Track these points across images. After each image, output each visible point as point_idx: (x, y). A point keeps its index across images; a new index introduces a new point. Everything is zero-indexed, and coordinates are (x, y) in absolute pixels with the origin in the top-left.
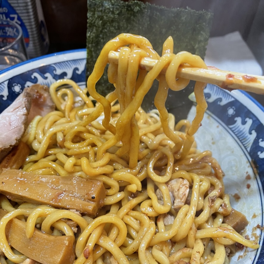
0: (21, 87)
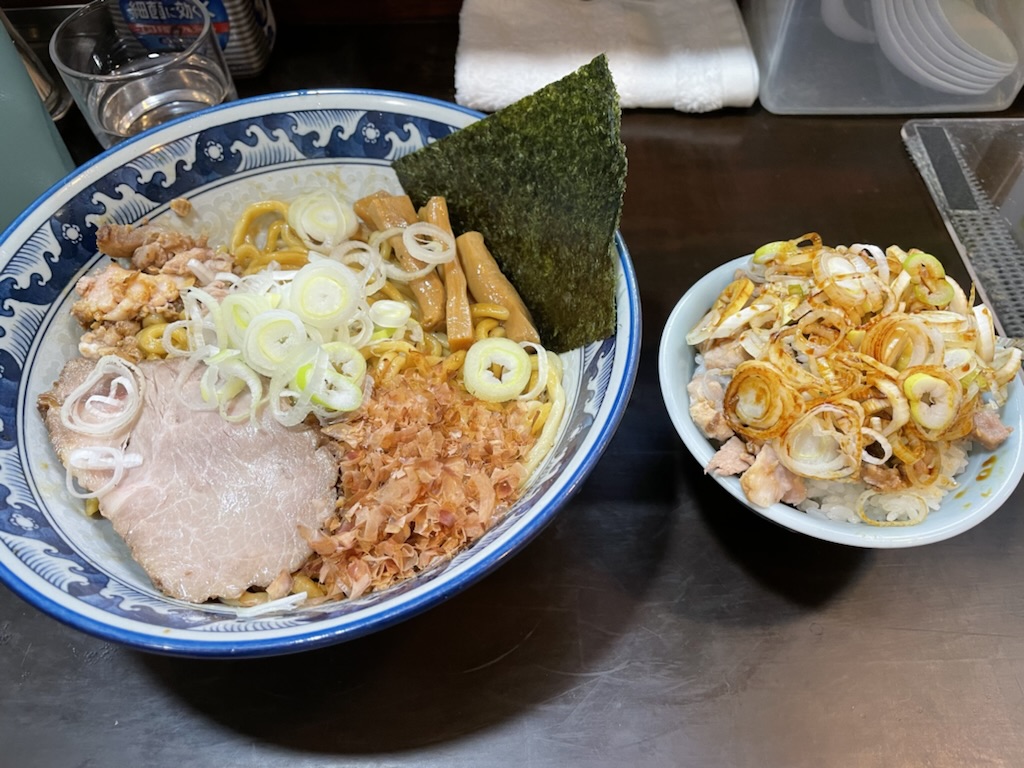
0: (222, 150)
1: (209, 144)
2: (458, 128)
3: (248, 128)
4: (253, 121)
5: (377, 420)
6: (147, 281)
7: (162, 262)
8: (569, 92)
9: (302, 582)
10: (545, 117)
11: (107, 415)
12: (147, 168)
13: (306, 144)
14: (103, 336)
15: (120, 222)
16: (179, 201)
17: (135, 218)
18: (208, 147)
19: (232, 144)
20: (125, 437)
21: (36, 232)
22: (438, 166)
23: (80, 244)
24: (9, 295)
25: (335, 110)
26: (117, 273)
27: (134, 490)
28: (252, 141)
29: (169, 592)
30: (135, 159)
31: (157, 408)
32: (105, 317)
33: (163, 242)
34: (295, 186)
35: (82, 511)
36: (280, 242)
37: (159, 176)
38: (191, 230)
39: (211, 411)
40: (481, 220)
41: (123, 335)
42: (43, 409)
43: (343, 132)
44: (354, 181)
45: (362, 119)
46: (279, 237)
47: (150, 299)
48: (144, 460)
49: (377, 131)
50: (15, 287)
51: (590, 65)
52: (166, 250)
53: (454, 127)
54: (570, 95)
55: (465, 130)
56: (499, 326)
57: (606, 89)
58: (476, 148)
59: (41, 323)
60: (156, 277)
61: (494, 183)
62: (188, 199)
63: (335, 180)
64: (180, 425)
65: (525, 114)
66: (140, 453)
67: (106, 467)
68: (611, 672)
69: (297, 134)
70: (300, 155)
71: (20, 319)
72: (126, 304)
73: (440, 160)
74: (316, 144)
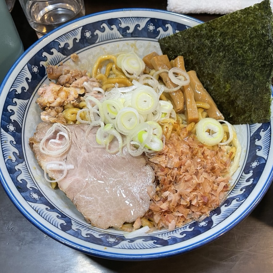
0: (91, 34)
1: (86, 31)
2: (190, 27)
3: (102, 24)
4: (104, 21)
5: (171, 155)
6: (66, 90)
7: (71, 82)
8: (248, 14)
9: (145, 222)
10: (234, 24)
11: (56, 147)
12: (63, 41)
13: (124, 32)
14: (50, 113)
15: (52, 64)
16: (74, 55)
17: (57, 62)
18: (86, 33)
19: (95, 31)
20: (64, 156)
21: (22, 69)
22: (179, 42)
23: (38, 74)
24: (14, 97)
25: (137, 17)
26: (54, 87)
27: (73, 180)
28: (103, 30)
29: (94, 225)
30: (58, 38)
31: (77, 145)
32: (51, 105)
33: (72, 74)
34: (117, 49)
35: (50, 186)
36: (111, 72)
37: (67, 45)
38: (78, 67)
39: (101, 148)
40: (195, 65)
41: (58, 112)
42: (31, 145)
43: (139, 27)
44: (141, 47)
45: (148, 21)
46: (111, 69)
47: (67, 98)
48: (75, 167)
49: (154, 27)
50: (17, 93)
51: (260, 3)
52: (73, 77)
53: (188, 26)
54: (248, 16)
55: (194, 28)
56: (204, 111)
57: (267, 15)
58: (197, 36)
59: (26, 107)
60: (69, 88)
61: (204, 51)
62: (77, 54)
63: (134, 47)
64: (89, 154)
65: (224, 23)
66: (72, 164)
67: (59, 169)
68: (248, 249)
69: (121, 27)
70: (121, 36)
71: (19, 106)
72: (59, 100)
73: (180, 40)
74: (128, 32)
